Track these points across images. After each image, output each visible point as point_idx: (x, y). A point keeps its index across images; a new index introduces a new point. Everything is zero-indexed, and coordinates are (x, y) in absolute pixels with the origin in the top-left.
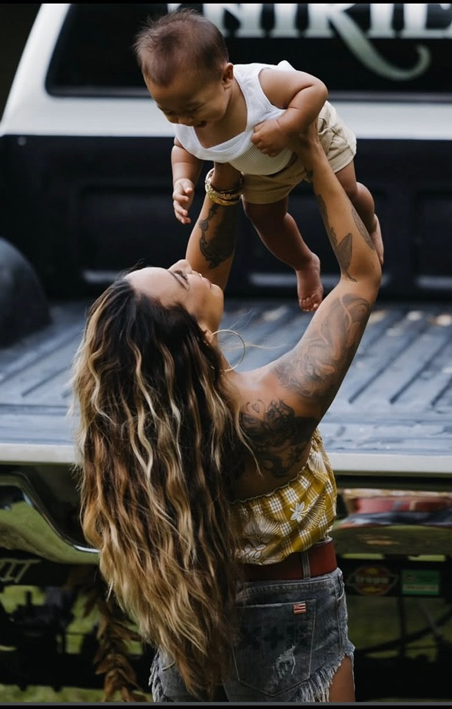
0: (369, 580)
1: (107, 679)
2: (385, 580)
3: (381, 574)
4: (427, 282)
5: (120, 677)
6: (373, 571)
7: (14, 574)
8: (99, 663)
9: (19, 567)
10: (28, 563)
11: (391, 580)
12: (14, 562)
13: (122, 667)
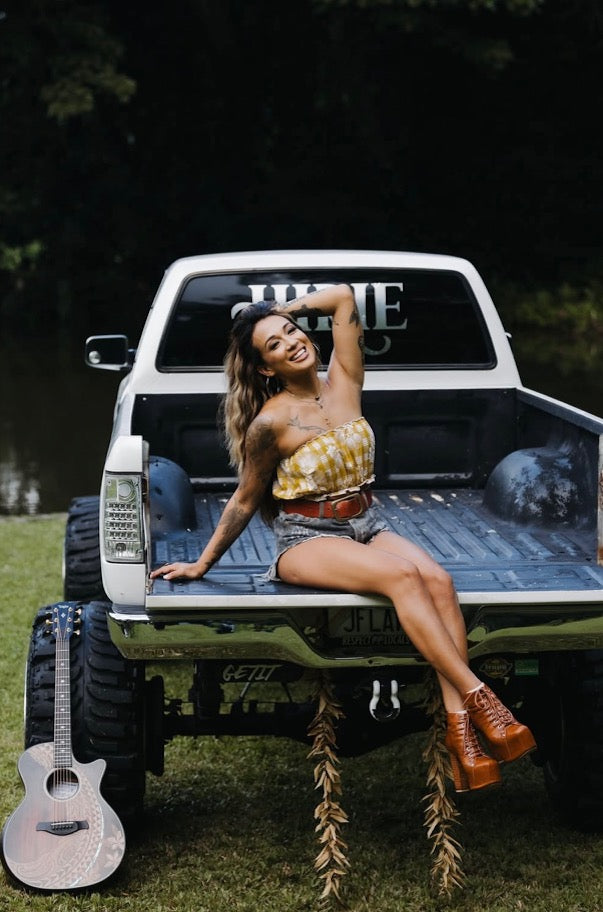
0: (494, 667)
1: (317, 740)
2: (504, 667)
3: (501, 663)
4: (394, 477)
5: (326, 739)
6: (496, 661)
7: (265, 675)
8: (312, 728)
9: (268, 670)
10: (274, 667)
11: (508, 667)
12: (264, 667)
13: (328, 733)
